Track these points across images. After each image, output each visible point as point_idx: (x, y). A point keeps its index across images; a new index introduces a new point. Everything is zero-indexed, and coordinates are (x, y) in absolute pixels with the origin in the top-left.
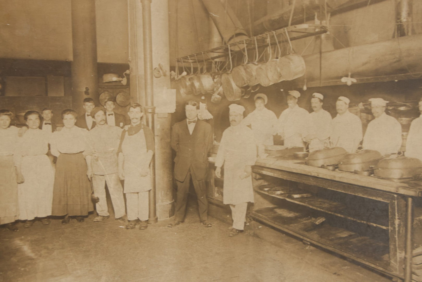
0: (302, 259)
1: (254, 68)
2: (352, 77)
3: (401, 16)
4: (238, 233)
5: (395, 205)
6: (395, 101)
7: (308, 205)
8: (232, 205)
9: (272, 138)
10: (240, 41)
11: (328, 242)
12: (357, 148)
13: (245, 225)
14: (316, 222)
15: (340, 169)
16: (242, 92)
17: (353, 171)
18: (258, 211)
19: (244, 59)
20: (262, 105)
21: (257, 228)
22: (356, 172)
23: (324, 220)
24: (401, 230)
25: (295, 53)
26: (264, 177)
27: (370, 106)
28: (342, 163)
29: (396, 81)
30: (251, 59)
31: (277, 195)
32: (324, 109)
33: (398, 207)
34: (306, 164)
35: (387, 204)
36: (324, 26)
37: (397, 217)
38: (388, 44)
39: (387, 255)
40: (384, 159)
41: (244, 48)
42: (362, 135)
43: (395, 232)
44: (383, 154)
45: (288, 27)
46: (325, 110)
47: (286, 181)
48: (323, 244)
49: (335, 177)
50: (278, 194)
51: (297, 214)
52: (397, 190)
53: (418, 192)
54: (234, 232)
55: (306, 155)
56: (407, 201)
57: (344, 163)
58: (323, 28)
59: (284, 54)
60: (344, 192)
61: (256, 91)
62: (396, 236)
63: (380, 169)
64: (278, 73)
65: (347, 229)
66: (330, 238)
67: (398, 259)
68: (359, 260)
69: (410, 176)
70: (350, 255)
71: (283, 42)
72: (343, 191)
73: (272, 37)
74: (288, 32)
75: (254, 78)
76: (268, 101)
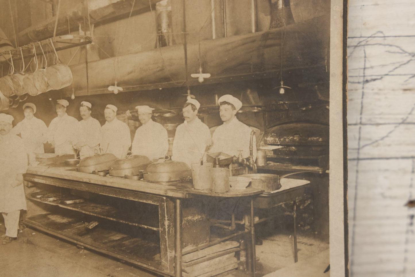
0: (76, 263)
1: (21, 78)
2: (118, 85)
3: (161, 27)
4: (12, 240)
5: (164, 207)
6: (160, 108)
7: (80, 211)
8: (4, 213)
9: (43, 146)
10: (5, 52)
11: (102, 246)
12: (127, 153)
13: (18, 233)
14: (89, 226)
15: (111, 175)
16: (10, 102)
17: (123, 176)
18: (31, 218)
19: (10, 69)
20: (31, 114)
21: (30, 235)
22: (126, 177)
23: (97, 224)
24: (171, 231)
25: (61, 63)
26: (35, 185)
27: (137, 114)
28: (112, 169)
29: (160, 89)
30: (18, 69)
31: (50, 202)
32: (92, 117)
33: (166, 209)
34: (78, 170)
35: (157, 207)
36: (88, 37)
37: (166, 219)
38: (151, 54)
39: (158, 255)
40: (153, 163)
41: (10, 58)
42: (130, 141)
43: (166, 232)
44: (151, 159)
45: (53, 38)
46: (94, 118)
47: (59, 187)
48: (96, 248)
49: (106, 182)
50: (51, 200)
51: (70, 220)
52: (166, 193)
53: (185, 194)
54: (7, 240)
55: (77, 162)
56: (175, 203)
57: (115, 169)
58: (88, 39)
59: (50, 64)
60: (116, 197)
61: (24, 100)
62: (166, 237)
63: (149, 173)
64: (45, 82)
65: (119, 231)
66: (104, 242)
67: (169, 258)
68: (132, 261)
69: (177, 179)
70: (123, 257)
71: (49, 52)
72: (114, 196)
73: (38, 48)
74: (54, 43)
75: (22, 87)
76: (37, 111)
